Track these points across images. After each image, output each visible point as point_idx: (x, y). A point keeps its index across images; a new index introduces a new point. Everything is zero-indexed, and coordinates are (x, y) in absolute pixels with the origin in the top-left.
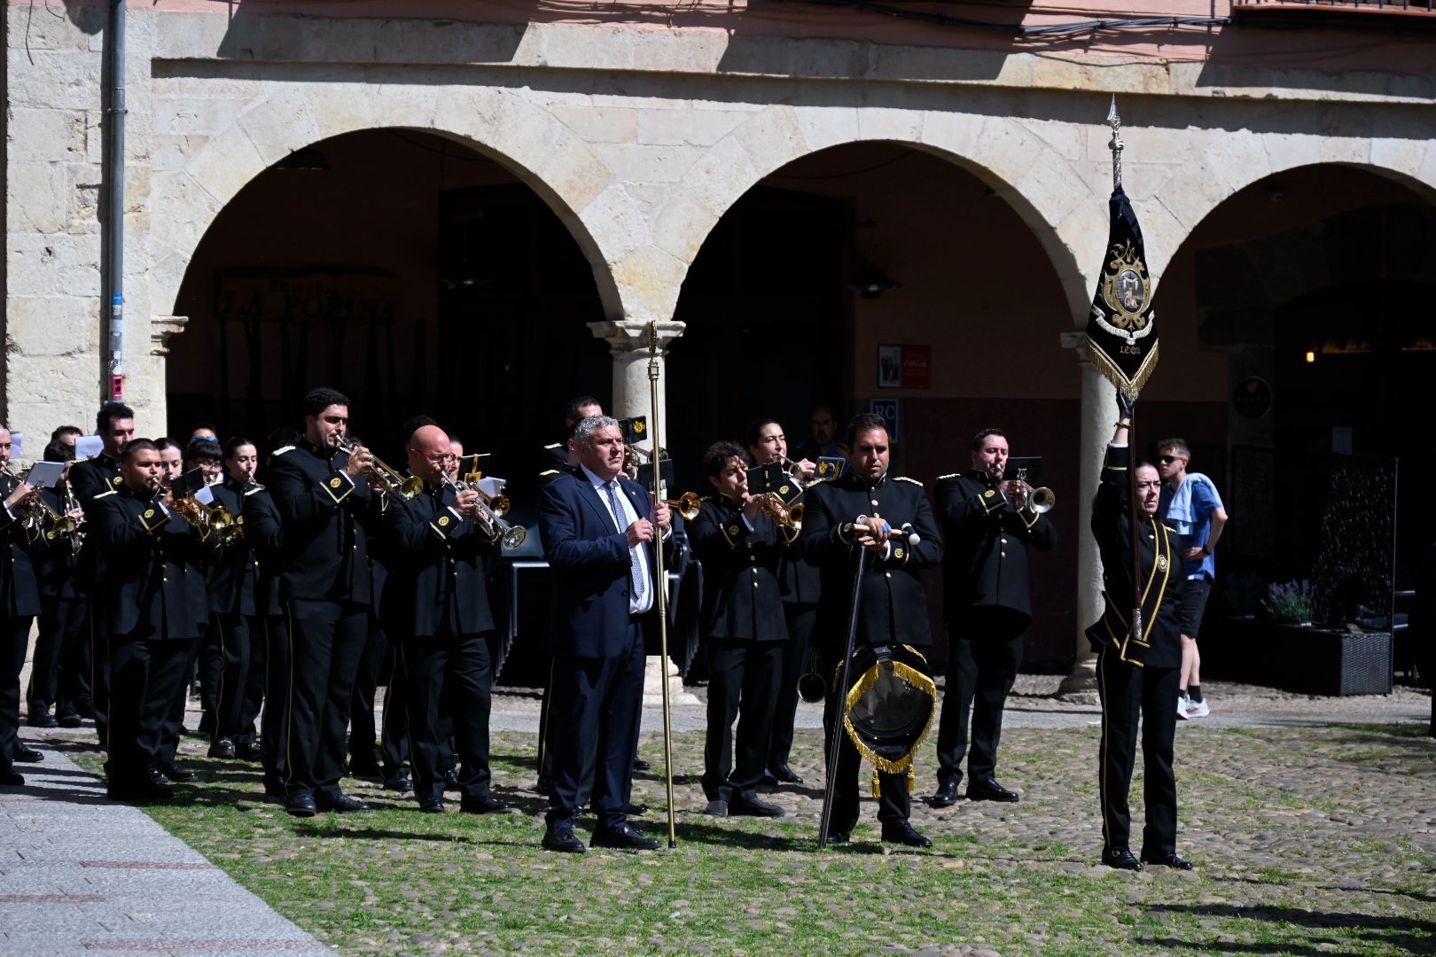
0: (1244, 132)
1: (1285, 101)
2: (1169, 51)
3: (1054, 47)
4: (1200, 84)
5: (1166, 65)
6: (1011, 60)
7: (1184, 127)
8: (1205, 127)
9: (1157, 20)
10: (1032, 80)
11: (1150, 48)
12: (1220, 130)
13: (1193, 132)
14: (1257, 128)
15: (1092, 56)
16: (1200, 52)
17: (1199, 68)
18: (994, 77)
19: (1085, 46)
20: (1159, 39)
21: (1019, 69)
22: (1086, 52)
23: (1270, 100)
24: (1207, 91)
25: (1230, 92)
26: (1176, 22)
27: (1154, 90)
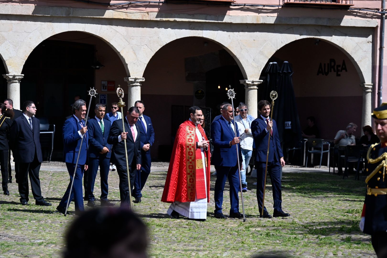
0: (169, 29)
1: (179, 21)
2: (148, 9)
3: (118, 8)
4: (156, 17)
5: (148, 13)
6: (107, 11)
7: (153, 28)
8: (159, 28)
9: (145, 2)
10: (113, 17)
11: (144, 9)
12: (163, 29)
13: (156, 29)
14: (173, 28)
15: (128, 11)
16: (157, 9)
17: (156, 13)
18: (103, 15)
19: (127, 8)
20: (146, 6)
21: (109, 14)
22: (127, 10)
23: (175, 21)
24: (158, 19)
25: (164, 19)
26: (149, 2)
27: (144, 19)
